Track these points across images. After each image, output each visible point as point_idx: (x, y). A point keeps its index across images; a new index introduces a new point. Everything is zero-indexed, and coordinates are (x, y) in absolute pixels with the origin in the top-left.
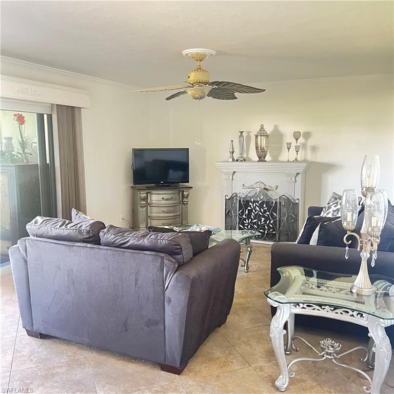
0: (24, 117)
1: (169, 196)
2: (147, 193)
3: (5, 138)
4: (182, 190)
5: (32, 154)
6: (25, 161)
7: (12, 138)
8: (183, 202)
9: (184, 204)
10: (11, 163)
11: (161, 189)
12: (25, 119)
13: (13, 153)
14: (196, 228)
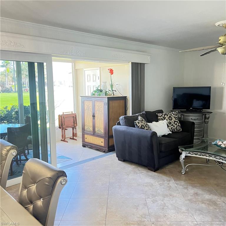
0: (113, 70)
1: (196, 118)
2: (181, 115)
3: (103, 82)
4: (205, 114)
5: (116, 91)
6: (112, 95)
7: (106, 82)
8: (205, 121)
9: (206, 123)
10: (106, 96)
11: (191, 113)
12: (114, 71)
13: (106, 90)
14: (219, 142)
